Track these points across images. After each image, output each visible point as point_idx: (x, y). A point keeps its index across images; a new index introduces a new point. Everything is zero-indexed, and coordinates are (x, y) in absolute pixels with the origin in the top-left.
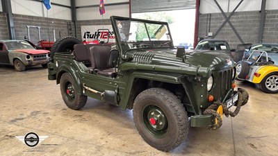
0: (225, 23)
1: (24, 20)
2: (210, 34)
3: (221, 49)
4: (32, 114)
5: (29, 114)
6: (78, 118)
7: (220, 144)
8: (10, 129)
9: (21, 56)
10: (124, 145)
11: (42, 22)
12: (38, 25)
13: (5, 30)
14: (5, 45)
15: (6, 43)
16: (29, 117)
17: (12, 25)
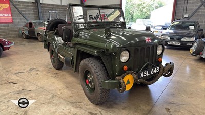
0: (201, 6)
1: (48, 7)
2: (186, 16)
3: (189, 29)
4: (30, 70)
5: (28, 70)
6: (55, 75)
7: (141, 105)
8: (12, 78)
9: (41, 32)
10: (71, 96)
11: (60, 8)
12: (57, 10)
13: (36, 14)
14: (33, 24)
15: (34, 23)
16: (27, 71)
17: (40, 11)
